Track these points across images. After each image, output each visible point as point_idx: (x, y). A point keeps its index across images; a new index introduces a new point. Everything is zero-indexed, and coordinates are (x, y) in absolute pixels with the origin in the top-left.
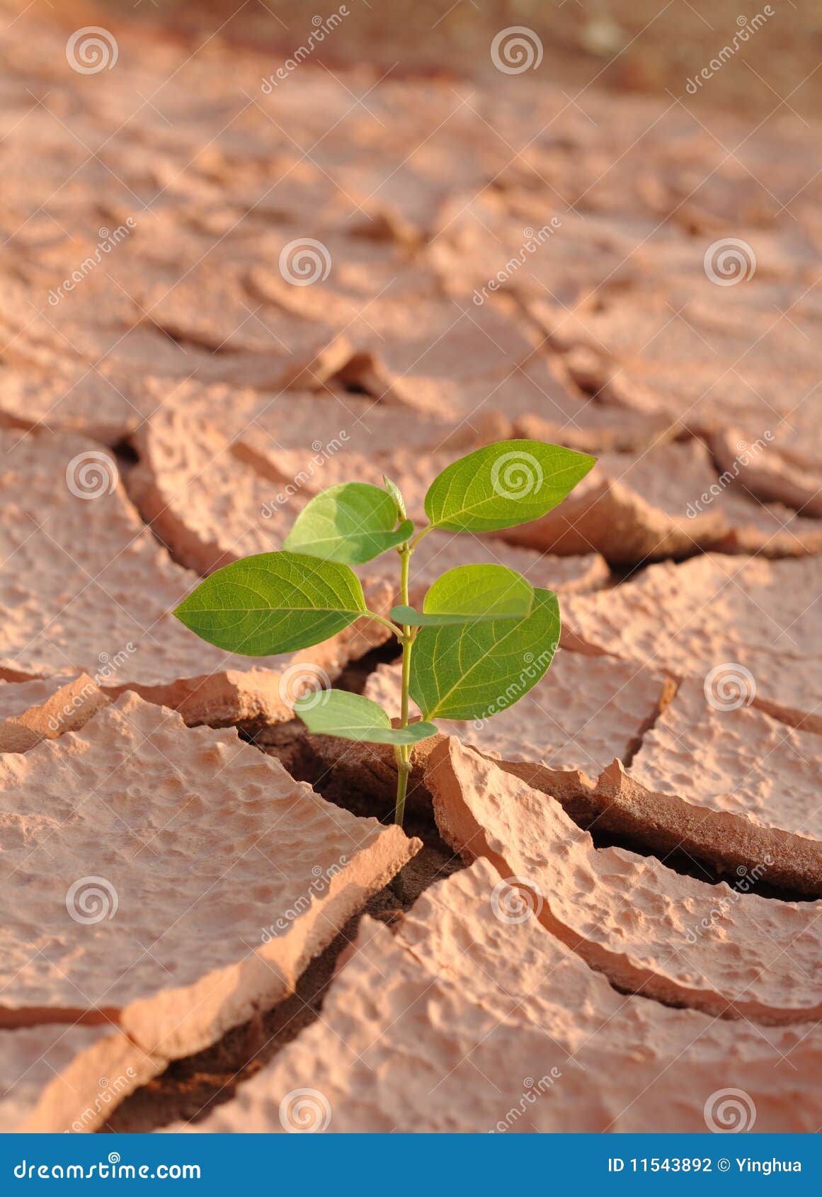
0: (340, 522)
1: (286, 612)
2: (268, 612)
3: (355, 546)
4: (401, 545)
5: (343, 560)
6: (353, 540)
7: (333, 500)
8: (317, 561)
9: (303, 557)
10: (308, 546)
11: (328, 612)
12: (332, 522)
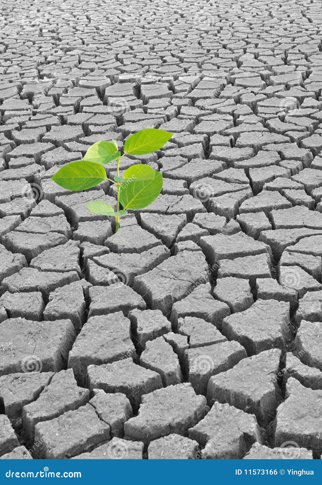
0: (99, 152)
1: (84, 178)
2: (78, 178)
3: (103, 159)
4: (117, 159)
5: (100, 163)
6: (103, 157)
7: (97, 146)
8: (93, 164)
9: (88, 162)
10: (90, 159)
11: (95, 178)
12: (97, 152)
